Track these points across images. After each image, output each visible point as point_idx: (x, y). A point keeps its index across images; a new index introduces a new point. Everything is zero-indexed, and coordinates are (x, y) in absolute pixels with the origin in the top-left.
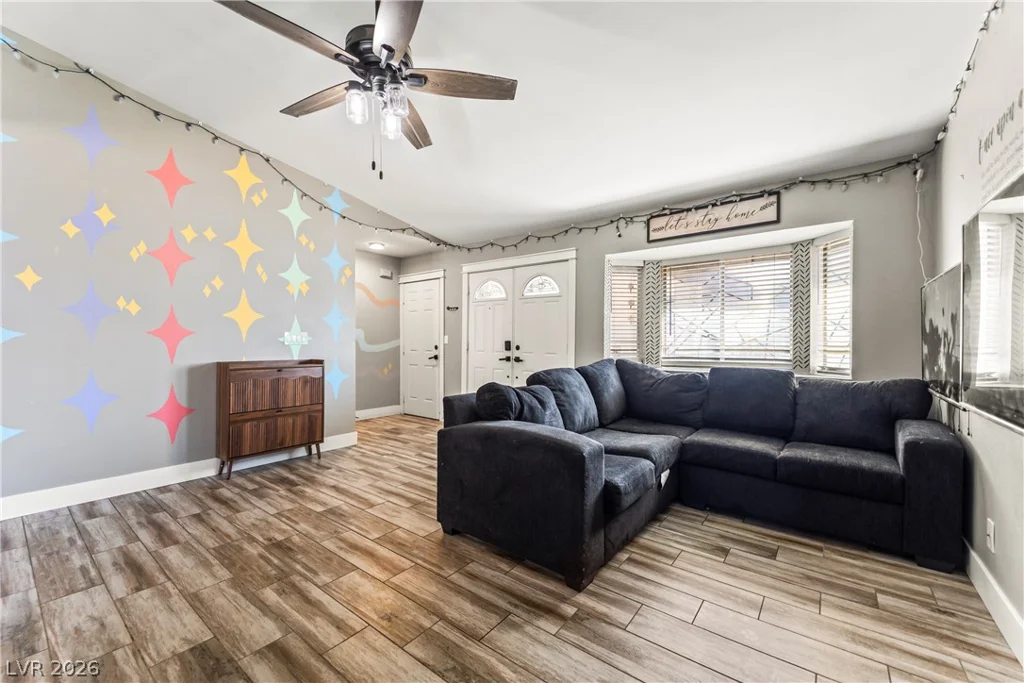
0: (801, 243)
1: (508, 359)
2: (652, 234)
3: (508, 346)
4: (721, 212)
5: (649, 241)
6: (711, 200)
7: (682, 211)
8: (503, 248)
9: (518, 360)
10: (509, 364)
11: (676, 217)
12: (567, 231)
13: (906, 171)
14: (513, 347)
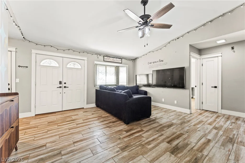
0: (118, 66)
1: (60, 87)
2: (104, 59)
3: (60, 83)
4: (115, 59)
5: (104, 61)
6: (114, 57)
7: (110, 57)
8: (58, 49)
9: (65, 87)
10: (61, 89)
11: (109, 58)
12: (84, 52)
13: (132, 61)
14: (63, 83)
